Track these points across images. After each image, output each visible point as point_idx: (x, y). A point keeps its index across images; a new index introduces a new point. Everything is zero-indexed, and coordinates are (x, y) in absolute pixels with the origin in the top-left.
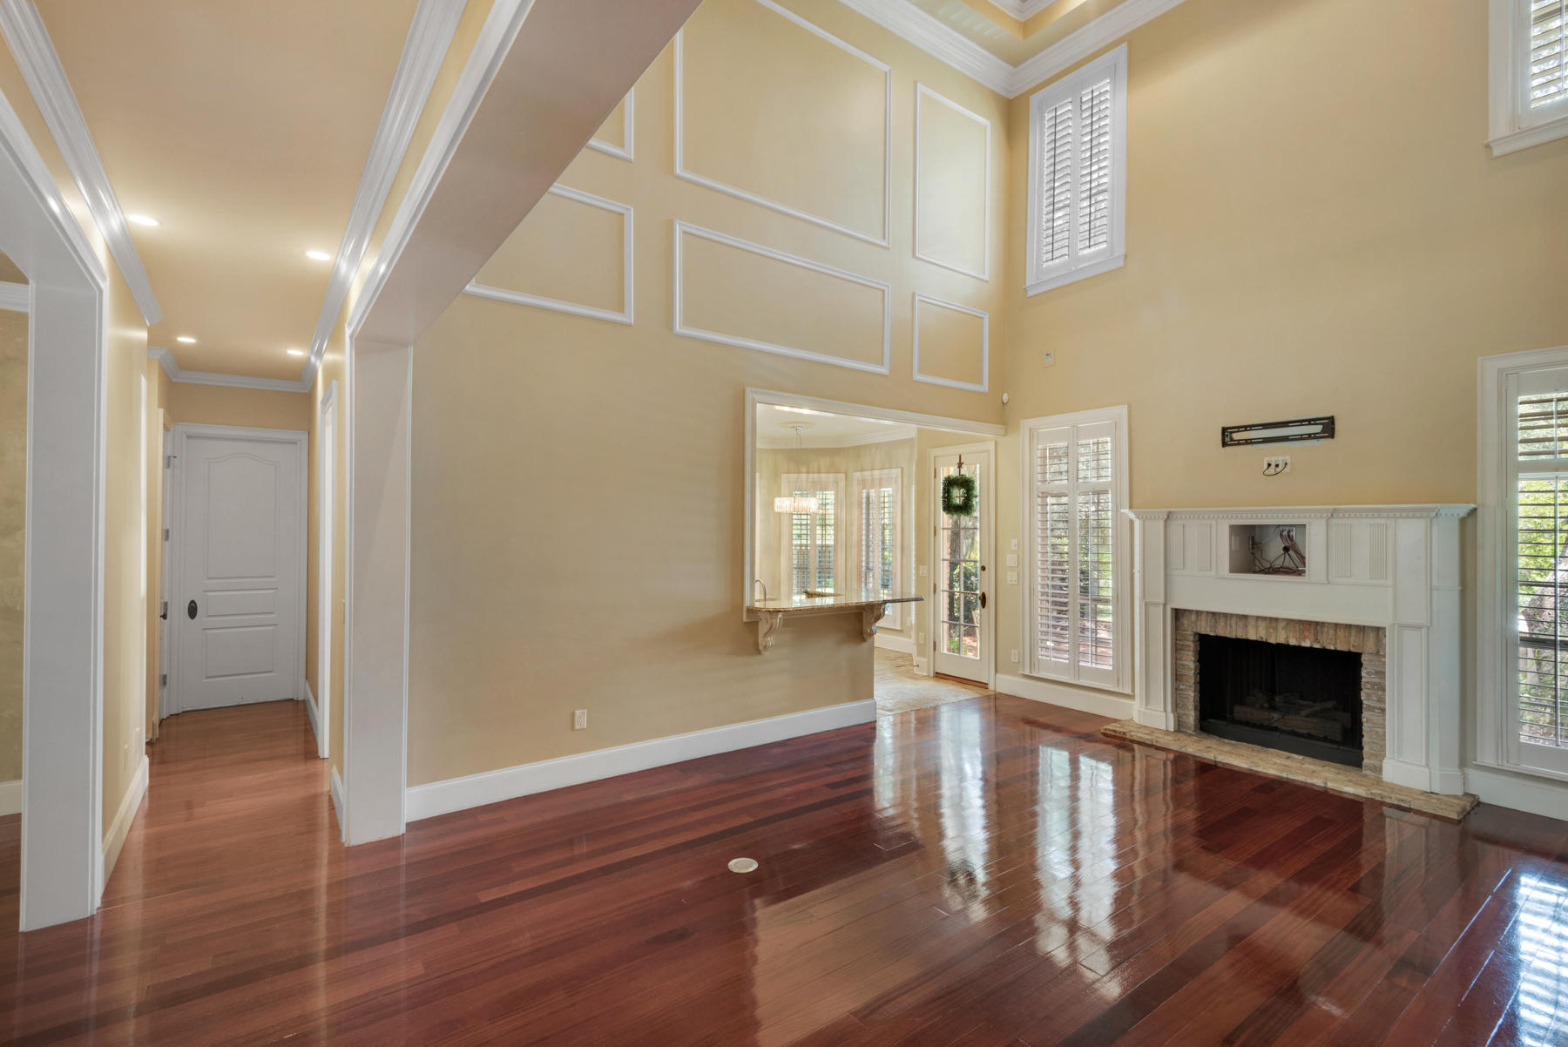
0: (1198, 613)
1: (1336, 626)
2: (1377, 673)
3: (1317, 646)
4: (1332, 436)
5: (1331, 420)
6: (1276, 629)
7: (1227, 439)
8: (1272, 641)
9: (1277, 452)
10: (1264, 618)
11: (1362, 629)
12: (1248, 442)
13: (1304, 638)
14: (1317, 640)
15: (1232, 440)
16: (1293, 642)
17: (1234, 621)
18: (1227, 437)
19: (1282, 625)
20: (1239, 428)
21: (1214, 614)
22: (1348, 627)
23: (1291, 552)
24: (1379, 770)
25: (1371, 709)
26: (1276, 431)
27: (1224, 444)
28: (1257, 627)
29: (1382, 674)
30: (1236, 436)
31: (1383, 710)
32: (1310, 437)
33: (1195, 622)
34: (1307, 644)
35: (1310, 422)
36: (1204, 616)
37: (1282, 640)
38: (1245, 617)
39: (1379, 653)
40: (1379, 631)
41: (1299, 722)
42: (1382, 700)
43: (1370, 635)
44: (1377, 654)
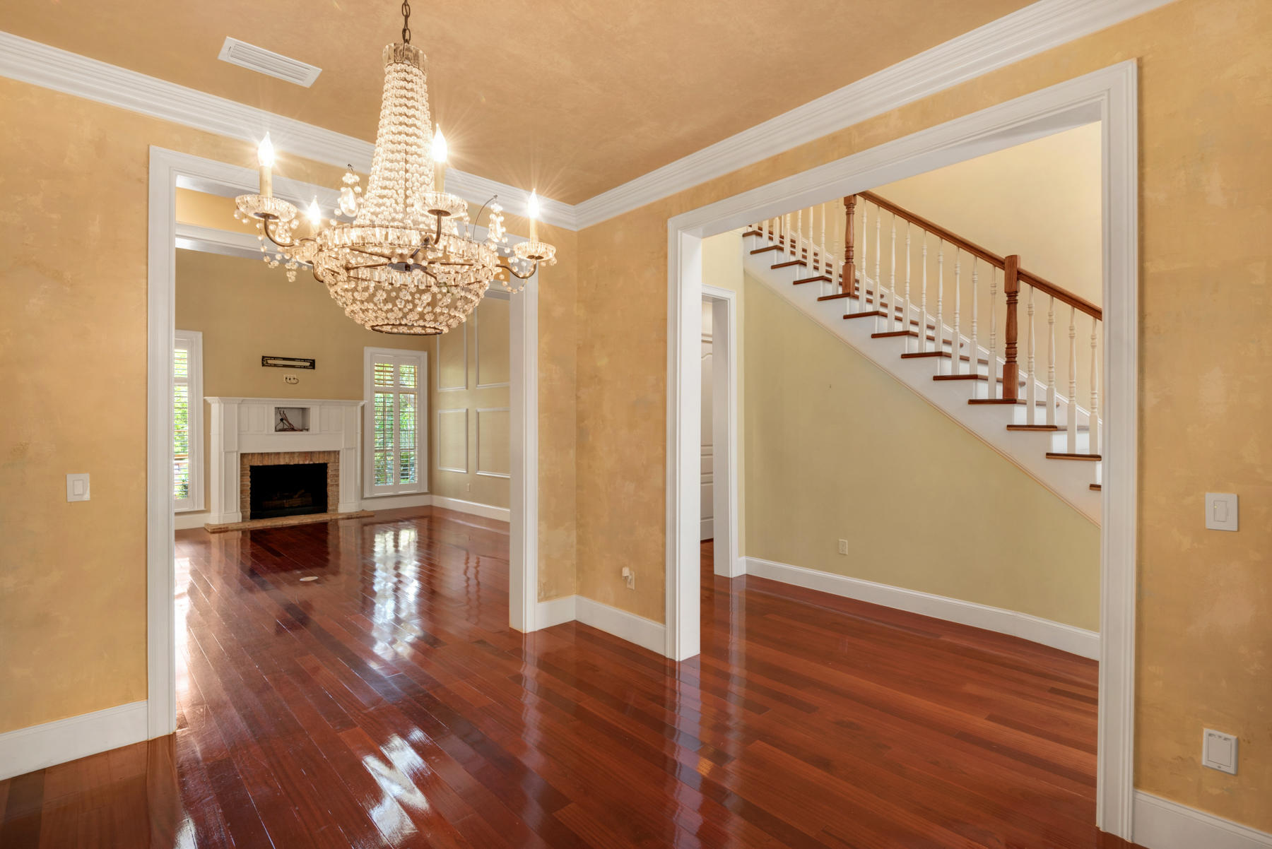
0: (253, 454)
1: (319, 452)
2: (334, 470)
3: (311, 463)
4: (314, 368)
5: (314, 361)
6: (293, 458)
7: (265, 363)
8: (292, 463)
9: (291, 373)
10: (288, 453)
11: (329, 452)
12: (275, 365)
13: (306, 460)
14: (311, 460)
15: (267, 363)
16: (301, 463)
17: (273, 456)
18: (265, 361)
19: (296, 455)
20: (271, 358)
21: (262, 454)
22: (324, 452)
23: (284, 421)
24: (337, 509)
25: (332, 485)
26: (289, 362)
27: (263, 365)
28: (284, 458)
29: (337, 470)
30: (269, 362)
31: (338, 485)
32: (305, 367)
33: (251, 460)
34: (307, 462)
35: (305, 360)
36: (256, 456)
37: (296, 462)
38: (278, 454)
39: (337, 461)
40: (337, 453)
41: (296, 501)
42: (337, 481)
43: (333, 455)
44: (335, 462)
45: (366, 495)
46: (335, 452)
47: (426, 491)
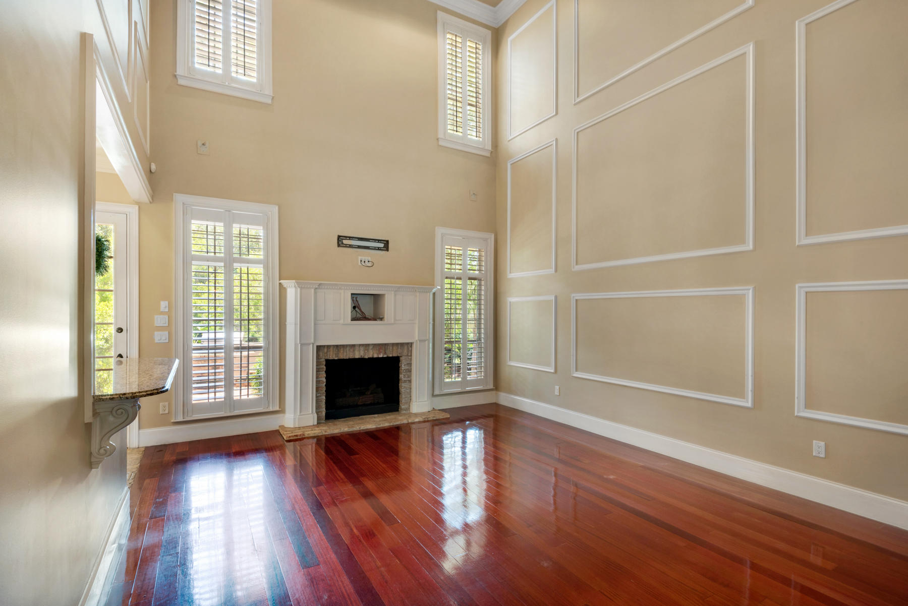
0: (328, 347)
1: (393, 344)
2: (408, 364)
3: (385, 356)
4: (387, 250)
5: (387, 241)
6: (368, 350)
7: (340, 243)
8: (366, 357)
9: (366, 255)
10: (362, 345)
11: (402, 344)
12: (351, 246)
13: (380, 353)
14: (385, 353)
15: (342, 243)
16: (375, 356)
17: (348, 349)
18: (340, 240)
19: (371, 347)
20: (346, 237)
21: (337, 346)
22: (397, 344)
23: (357, 309)
24: (408, 409)
25: (405, 381)
26: (363, 243)
27: (339, 246)
28: (359, 351)
29: (410, 364)
30: (345, 242)
31: (410, 381)
32: (379, 249)
33: (327, 353)
34: (381, 356)
35: (379, 241)
36: (331, 349)
37: (371, 356)
38: (353, 346)
39: (410, 355)
40: (410, 345)
41: (368, 399)
42: (410, 376)
43: (406, 347)
44: (408, 355)
45: (437, 392)
46: (408, 344)
47: (491, 387)
